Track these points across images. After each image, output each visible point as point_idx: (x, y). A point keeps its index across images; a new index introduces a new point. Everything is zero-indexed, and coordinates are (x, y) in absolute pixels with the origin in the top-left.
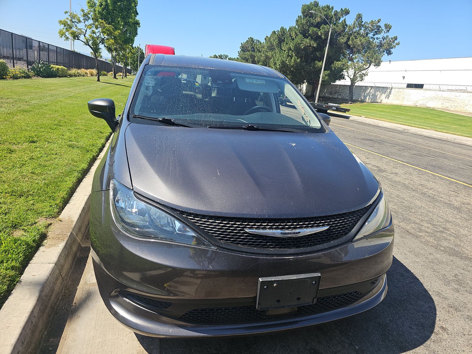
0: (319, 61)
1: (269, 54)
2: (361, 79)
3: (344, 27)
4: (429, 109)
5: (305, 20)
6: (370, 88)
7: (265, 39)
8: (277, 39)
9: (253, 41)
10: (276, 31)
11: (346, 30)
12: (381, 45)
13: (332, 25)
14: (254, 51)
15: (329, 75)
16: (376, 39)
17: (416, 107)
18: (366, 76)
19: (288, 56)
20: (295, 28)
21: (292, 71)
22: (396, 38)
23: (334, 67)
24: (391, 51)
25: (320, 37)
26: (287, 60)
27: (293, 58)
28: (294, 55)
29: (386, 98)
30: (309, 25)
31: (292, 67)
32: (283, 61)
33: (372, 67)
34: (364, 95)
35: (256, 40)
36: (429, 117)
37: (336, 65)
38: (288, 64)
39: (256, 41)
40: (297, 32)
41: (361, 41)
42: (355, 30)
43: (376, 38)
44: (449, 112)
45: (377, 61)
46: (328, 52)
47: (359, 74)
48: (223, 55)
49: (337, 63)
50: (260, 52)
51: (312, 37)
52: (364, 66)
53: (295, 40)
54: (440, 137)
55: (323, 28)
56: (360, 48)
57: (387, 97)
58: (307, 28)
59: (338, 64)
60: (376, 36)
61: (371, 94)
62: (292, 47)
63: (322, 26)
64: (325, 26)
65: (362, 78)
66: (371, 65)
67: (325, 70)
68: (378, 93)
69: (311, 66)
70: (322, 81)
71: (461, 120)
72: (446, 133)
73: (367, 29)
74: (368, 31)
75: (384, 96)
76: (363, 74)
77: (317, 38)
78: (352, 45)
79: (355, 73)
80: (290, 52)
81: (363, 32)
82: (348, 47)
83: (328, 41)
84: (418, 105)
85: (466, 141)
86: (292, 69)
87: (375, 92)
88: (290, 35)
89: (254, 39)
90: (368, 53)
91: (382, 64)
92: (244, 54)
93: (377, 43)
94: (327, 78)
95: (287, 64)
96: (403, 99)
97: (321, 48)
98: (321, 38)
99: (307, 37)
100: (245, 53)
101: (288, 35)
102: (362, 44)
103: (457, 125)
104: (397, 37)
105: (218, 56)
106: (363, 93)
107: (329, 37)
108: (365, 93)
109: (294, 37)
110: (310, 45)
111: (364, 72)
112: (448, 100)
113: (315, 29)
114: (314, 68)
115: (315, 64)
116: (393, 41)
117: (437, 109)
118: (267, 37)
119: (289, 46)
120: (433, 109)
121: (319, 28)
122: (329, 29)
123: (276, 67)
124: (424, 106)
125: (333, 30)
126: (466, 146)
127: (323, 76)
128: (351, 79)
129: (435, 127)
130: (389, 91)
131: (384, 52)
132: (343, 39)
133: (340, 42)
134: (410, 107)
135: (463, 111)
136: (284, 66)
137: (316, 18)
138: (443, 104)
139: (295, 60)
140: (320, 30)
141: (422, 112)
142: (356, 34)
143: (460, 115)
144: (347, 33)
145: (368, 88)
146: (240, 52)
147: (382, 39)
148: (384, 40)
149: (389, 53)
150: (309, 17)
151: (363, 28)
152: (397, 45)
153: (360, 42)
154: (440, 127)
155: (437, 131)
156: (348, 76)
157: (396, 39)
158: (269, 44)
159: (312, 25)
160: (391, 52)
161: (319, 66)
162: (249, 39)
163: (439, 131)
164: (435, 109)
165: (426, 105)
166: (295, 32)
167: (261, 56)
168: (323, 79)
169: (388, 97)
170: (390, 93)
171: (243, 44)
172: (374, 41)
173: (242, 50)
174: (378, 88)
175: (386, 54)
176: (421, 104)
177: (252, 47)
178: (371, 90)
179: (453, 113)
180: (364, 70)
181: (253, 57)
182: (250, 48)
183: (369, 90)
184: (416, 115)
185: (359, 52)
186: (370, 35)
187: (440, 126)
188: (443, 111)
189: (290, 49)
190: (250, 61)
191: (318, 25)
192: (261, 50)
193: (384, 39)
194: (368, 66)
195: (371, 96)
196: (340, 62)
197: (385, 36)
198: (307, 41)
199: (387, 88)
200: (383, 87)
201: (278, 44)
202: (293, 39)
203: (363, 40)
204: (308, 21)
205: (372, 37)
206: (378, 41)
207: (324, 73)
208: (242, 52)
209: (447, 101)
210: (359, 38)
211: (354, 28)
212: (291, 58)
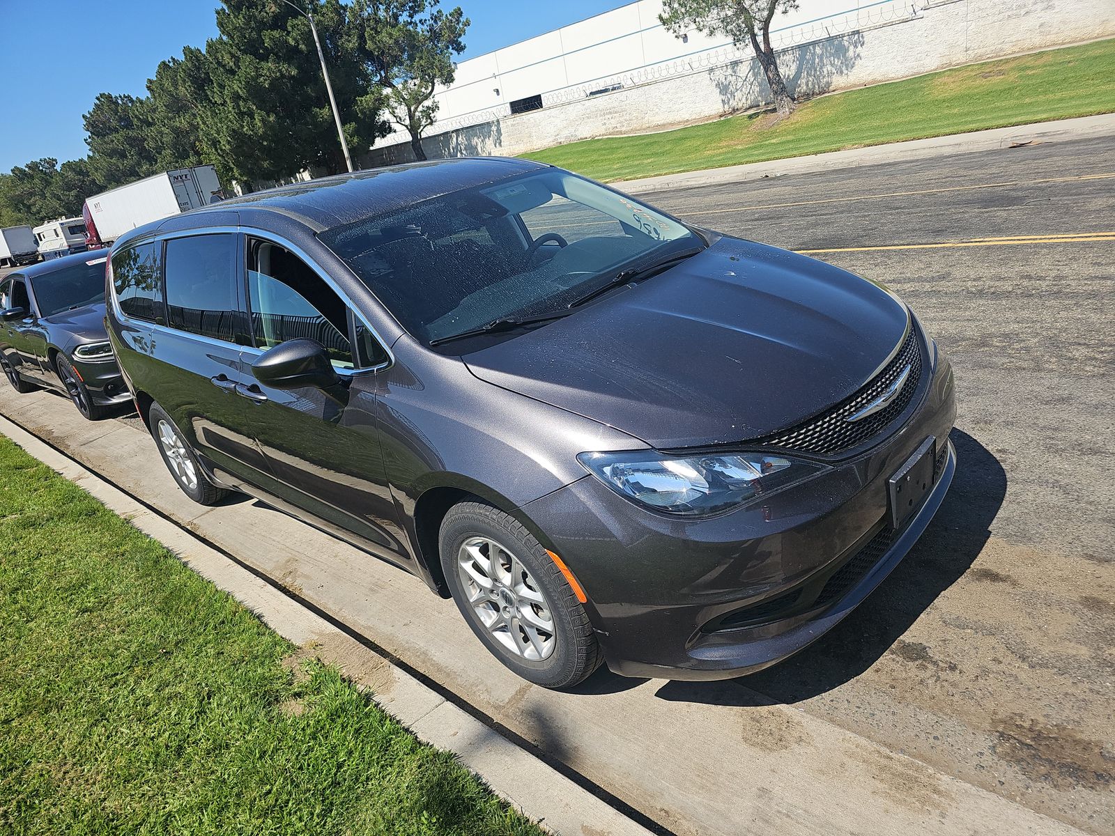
0: (322, 107)
1: (182, 122)
2: (429, 121)
3: (340, 14)
4: (583, 142)
5: (241, 16)
6: (454, 134)
7: (149, 88)
8: (187, 80)
9: (114, 103)
10: (169, 62)
11: (347, 20)
12: (435, 35)
13: (310, 15)
14: (129, 125)
15: (357, 132)
16: (419, 24)
17: (561, 146)
18: (437, 110)
19: (241, 114)
20: (221, 41)
21: (268, 149)
22: (459, 13)
23: (361, 111)
24: (460, 43)
25: (296, 50)
26: (243, 127)
27: (256, 117)
28: (254, 108)
29: (496, 146)
30: (257, 26)
31: (263, 137)
32: (234, 130)
33: (439, 87)
34: (449, 153)
35: (120, 97)
36: (594, 157)
37: (362, 106)
38: (251, 135)
39: (122, 100)
40: (233, 51)
41: (391, 35)
42: (367, 14)
43: (418, 22)
44: (622, 136)
45: (445, 72)
46: (331, 80)
47: (421, 112)
48: (38, 161)
49: (363, 99)
50: (149, 125)
51: (275, 54)
52: (423, 90)
53: (241, 73)
54: (641, 189)
55: (293, 27)
56: (396, 52)
57: (497, 144)
58: (254, 35)
59: (366, 101)
60: (417, 18)
61: (463, 147)
62: (239, 91)
63: (289, 23)
64: (295, 22)
65: (430, 118)
66: (436, 85)
67: (343, 123)
68: (476, 141)
69: (307, 124)
70: (350, 150)
71: (652, 144)
72: (644, 177)
73: (392, 7)
74: (395, 11)
75: (489, 143)
76: (428, 108)
77: (290, 54)
78: (377, 50)
79: (409, 110)
80: (241, 103)
81: (385, 14)
82: (369, 55)
83: (320, 54)
84: (562, 140)
85: (688, 181)
86: (265, 143)
87: (469, 139)
88: (219, 63)
89: (113, 97)
90: (417, 59)
91: (455, 75)
92: (105, 142)
93: (426, 33)
94: (356, 140)
95: (246, 134)
96: (530, 136)
97: (309, 74)
98: (301, 52)
99: (264, 58)
100: (106, 139)
101: (212, 63)
102: (396, 42)
103: (648, 156)
104: (459, 9)
105: (27, 169)
106: (445, 150)
107: (318, 45)
108: (449, 149)
109: (231, 64)
110: (283, 76)
111: (428, 103)
112: (610, 113)
113: (276, 34)
114: (316, 125)
115: (315, 116)
116: (457, 20)
117: (600, 138)
118: (150, 81)
119: (232, 91)
120: (593, 141)
121: (284, 28)
122: (309, 26)
123: (221, 150)
124: (574, 140)
125: (317, 25)
126: (696, 190)
127: (346, 139)
128: (406, 126)
129: (619, 174)
130: (494, 128)
131: (448, 48)
132: (349, 41)
133: (347, 50)
134: (550, 149)
135: (644, 127)
136: (242, 141)
137: (264, 7)
138: (605, 124)
139: (263, 121)
140: (289, 32)
141: (578, 152)
142: (372, 23)
143: (644, 135)
144: (352, 26)
145: (451, 136)
146: (89, 140)
147: (432, 22)
148: (436, 22)
149: (460, 48)
150: (248, 8)
151: (380, 6)
152: (466, 25)
153: (391, 38)
154: (627, 171)
155: (627, 180)
156: (398, 122)
157: (461, 14)
158: (166, 99)
159: (262, 26)
160: (462, 44)
161: (325, 117)
162: (97, 98)
163: (631, 179)
164: (596, 138)
165: (576, 136)
166: (230, 53)
167: (161, 133)
168: (348, 145)
169: (499, 142)
170: (499, 131)
171: (88, 116)
172: (419, 29)
173: (91, 133)
174: (470, 130)
175: (455, 52)
176: (566, 137)
177: (120, 117)
178: (460, 139)
179: (631, 135)
180: (426, 98)
181: (136, 143)
182: (114, 123)
183: (455, 139)
184: (571, 161)
185: (397, 61)
186: (404, 18)
187: (626, 168)
188: (612, 138)
189: (236, 97)
190: (132, 155)
191: (278, 22)
192: (152, 118)
193: (435, 19)
194: (430, 89)
195: (464, 152)
196: (368, 96)
197: (436, 14)
198: (270, 67)
199: (488, 123)
200: (479, 125)
201: (196, 93)
202: (232, 72)
203: (395, 33)
204: (250, 17)
205: (409, 21)
206: (425, 27)
207: (344, 131)
208: (96, 138)
209: (610, 116)
210: (384, 30)
211: (362, 9)
212: (252, 118)
